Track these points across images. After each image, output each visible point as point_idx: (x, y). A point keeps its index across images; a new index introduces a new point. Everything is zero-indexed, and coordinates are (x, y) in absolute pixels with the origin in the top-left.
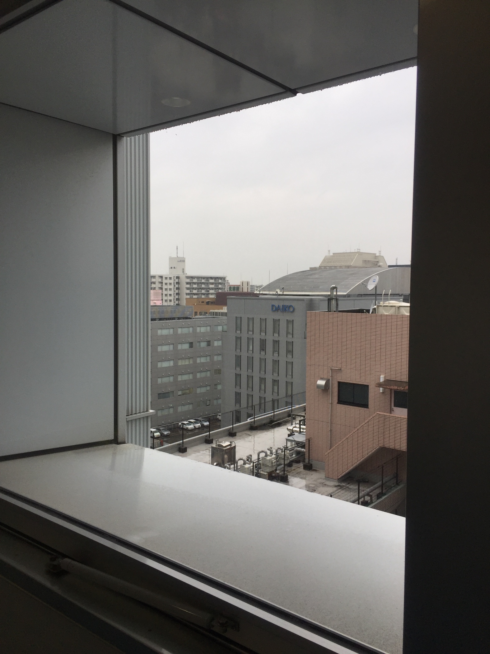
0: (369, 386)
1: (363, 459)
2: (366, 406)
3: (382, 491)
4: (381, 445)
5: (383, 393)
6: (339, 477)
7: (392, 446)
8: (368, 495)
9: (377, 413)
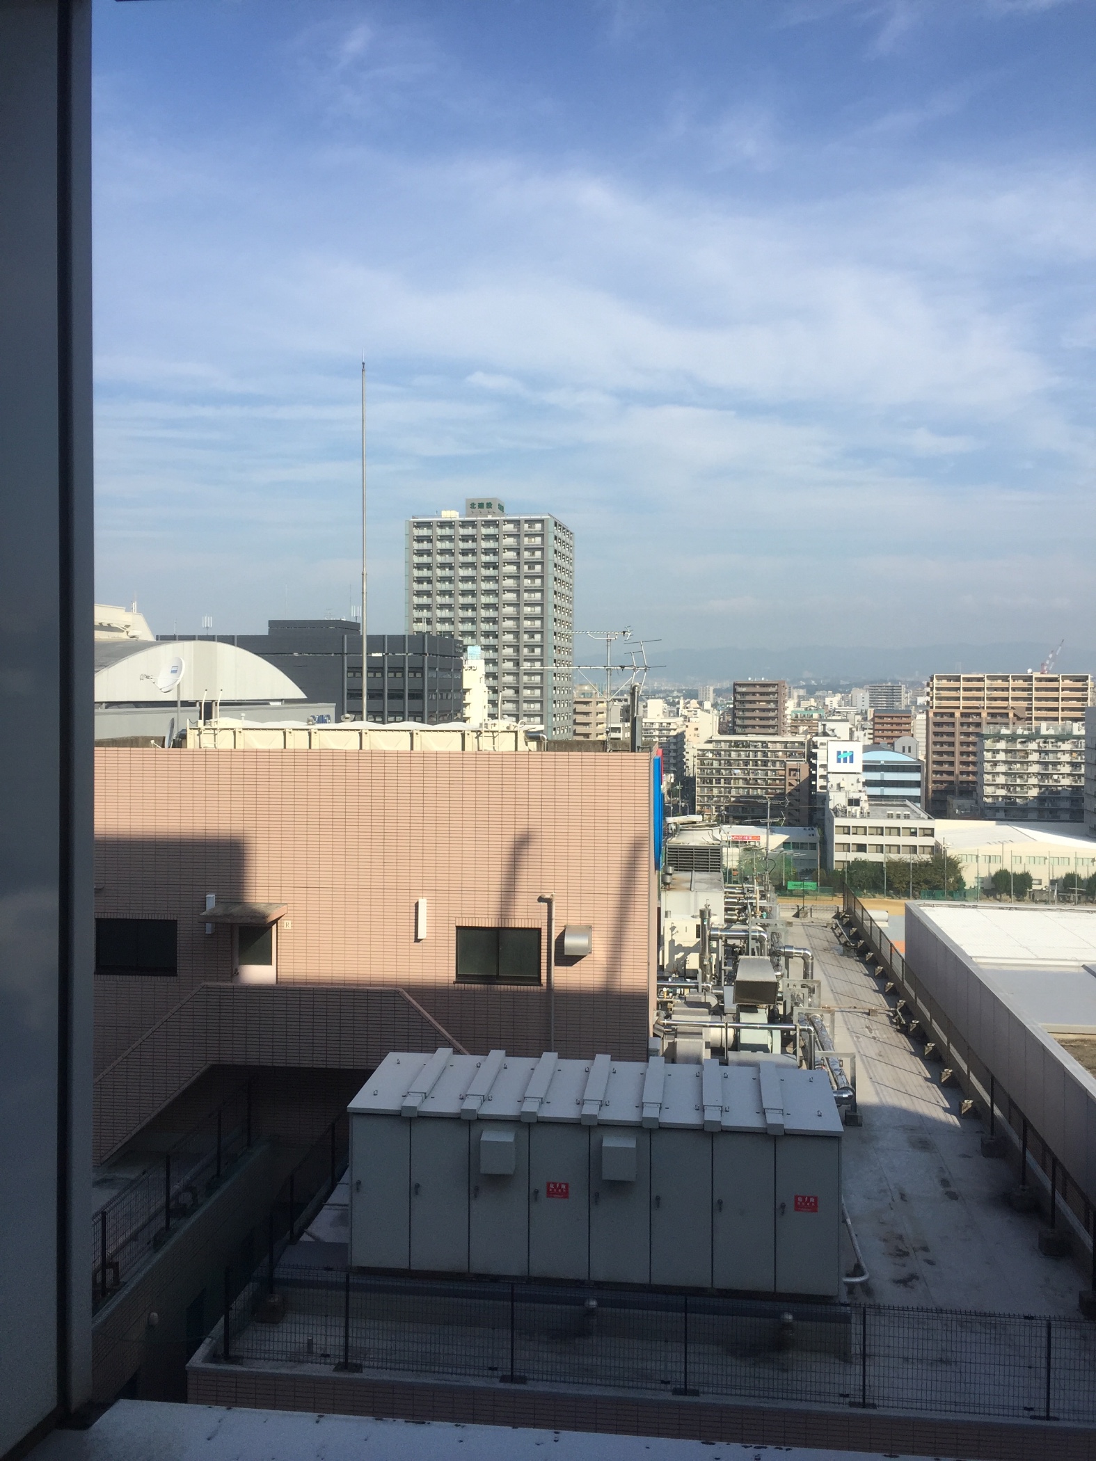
0: (178, 922)
1: (168, 1101)
2: (169, 969)
3: (219, 1171)
4: (212, 1061)
5: (211, 935)
6: (106, 1157)
7: (239, 1061)
8: (188, 1188)
9: (203, 984)
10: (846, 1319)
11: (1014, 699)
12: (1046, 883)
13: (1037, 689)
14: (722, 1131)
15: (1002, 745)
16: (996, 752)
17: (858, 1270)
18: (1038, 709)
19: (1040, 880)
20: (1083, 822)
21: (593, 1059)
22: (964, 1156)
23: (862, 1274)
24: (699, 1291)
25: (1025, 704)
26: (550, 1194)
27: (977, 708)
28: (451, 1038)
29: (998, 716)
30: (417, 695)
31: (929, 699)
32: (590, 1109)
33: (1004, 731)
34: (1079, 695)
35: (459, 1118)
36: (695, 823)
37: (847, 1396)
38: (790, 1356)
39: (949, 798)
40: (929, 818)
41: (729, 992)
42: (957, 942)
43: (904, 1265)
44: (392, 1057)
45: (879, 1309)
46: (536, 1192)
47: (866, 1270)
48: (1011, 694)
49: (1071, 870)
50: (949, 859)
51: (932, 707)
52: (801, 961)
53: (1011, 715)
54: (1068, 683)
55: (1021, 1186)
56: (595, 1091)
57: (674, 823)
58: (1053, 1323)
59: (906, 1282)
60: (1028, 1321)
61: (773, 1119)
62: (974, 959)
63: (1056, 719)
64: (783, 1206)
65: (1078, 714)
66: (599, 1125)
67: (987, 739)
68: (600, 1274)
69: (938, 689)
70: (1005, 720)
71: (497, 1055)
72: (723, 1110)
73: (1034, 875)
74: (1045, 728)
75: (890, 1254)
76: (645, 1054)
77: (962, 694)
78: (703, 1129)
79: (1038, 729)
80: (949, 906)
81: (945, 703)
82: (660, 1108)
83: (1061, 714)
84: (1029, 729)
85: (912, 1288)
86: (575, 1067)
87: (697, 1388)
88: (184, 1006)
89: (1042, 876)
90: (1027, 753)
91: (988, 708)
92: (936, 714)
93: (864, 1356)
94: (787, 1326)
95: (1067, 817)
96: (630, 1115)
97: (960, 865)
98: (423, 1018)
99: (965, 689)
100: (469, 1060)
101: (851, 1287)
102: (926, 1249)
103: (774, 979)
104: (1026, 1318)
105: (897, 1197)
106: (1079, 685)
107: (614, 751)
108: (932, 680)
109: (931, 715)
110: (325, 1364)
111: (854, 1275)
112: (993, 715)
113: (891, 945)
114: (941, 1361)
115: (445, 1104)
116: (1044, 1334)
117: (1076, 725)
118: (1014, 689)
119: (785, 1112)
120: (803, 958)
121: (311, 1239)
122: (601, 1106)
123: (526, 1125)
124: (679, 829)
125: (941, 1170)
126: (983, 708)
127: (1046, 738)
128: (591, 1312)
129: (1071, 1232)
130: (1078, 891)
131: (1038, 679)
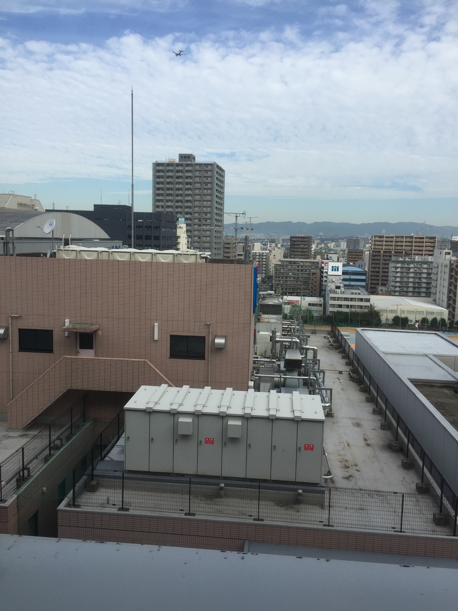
0: (54, 331)
1: (50, 403)
2: (50, 350)
3: (71, 432)
4: (69, 388)
5: (68, 337)
6: (24, 426)
7: (80, 388)
8: (58, 438)
9: (64, 356)
10: (323, 492)
11: (405, 246)
12: (414, 321)
13: (415, 242)
14: (276, 419)
15: (399, 265)
16: (396, 268)
17: (329, 473)
18: (415, 250)
19: (412, 320)
20: (430, 297)
21: (226, 390)
22: (373, 429)
23: (330, 475)
24: (265, 481)
25: (409, 248)
26: (206, 443)
27: (390, 249)
28: (167, 380)
29: (398, 253)
30: (157, 238)
31: (370, 245)
32: (223, 409)
33: (401, 259)
34: (432, 245)
35: (170, 412)
36: (271, 294)
37: (322, 522)
38: (300, 506)
39: (377, 286)
40: (368, 294)
41: (282, 364)
42: (376, 345)
43: (347, 472)
44: (143, 387)
45: (336, 489)
46: (201, 442)
47: (332, 474)
48: (404, 244)
49: (424, 316)
50: (375, 311)
51: (372, 249)
52: (312, 351)
53: (404, 253)
54: (428, 240)
55: (396, 442)
56: (225, 403)
57: (263, 295)
58: (405, 495)
59: (347, 478)
60: (394, 494)
61: (297, 414)
63: (422, 255)
64: (300, 448)
65: (431, 253)
66: (226, 416)
67: (393, 262)
68: (225, 474)
69: (374, 241)
70: (401, 255)
71: (186, 387)
72: (277, 410)
73: (409, 319)
74: (417, 259)
75: (342, 467)
76: (247, 388)
77: (384, 243)
78: (269, 418)
79: (414, 258)
80: (374, 330)
81: (377, 247)
82: (252, 410)
83: (424, 253)
84: (411, 259)
85: (350, 480)
86: (218, 393)
87: (263, 518)
88: (56, 365)
89: (412, 318)
90: (409, 268)
92: (373, 251)
93: (330, 506)
94: (300, 494)
95: (423, 295)
96: (240, 412)
97: (380, 314)
98: (156, 372)
99: (386, 241)
100: (175, 389)
101: (326, 479)
102: (356, 465)
103: (301, 359)
104: (394, 493)
105: (346, 445)
106: (432, 241)
107: (237, 264)
108: (372, 237)
109: (371, 252)
110: (114, 508)
111: (327, 475)
112: (396, 252)
113: (349, 346)
114: (360, 509)
115: (164, 406)
116: (401, 499)
117: (430, 257)
118: (405, 242)
119: (302, 411)
120: (313, 350)
121: (109, 459)
122: (228, 408)
123: (197, 415)
124: (264, 298)
125: (364, 435)
126: (393, 249)
127: (418, 262)
128: (222, 488)
129: (414, 460)
130: (427, 325)
131: (416, 238)
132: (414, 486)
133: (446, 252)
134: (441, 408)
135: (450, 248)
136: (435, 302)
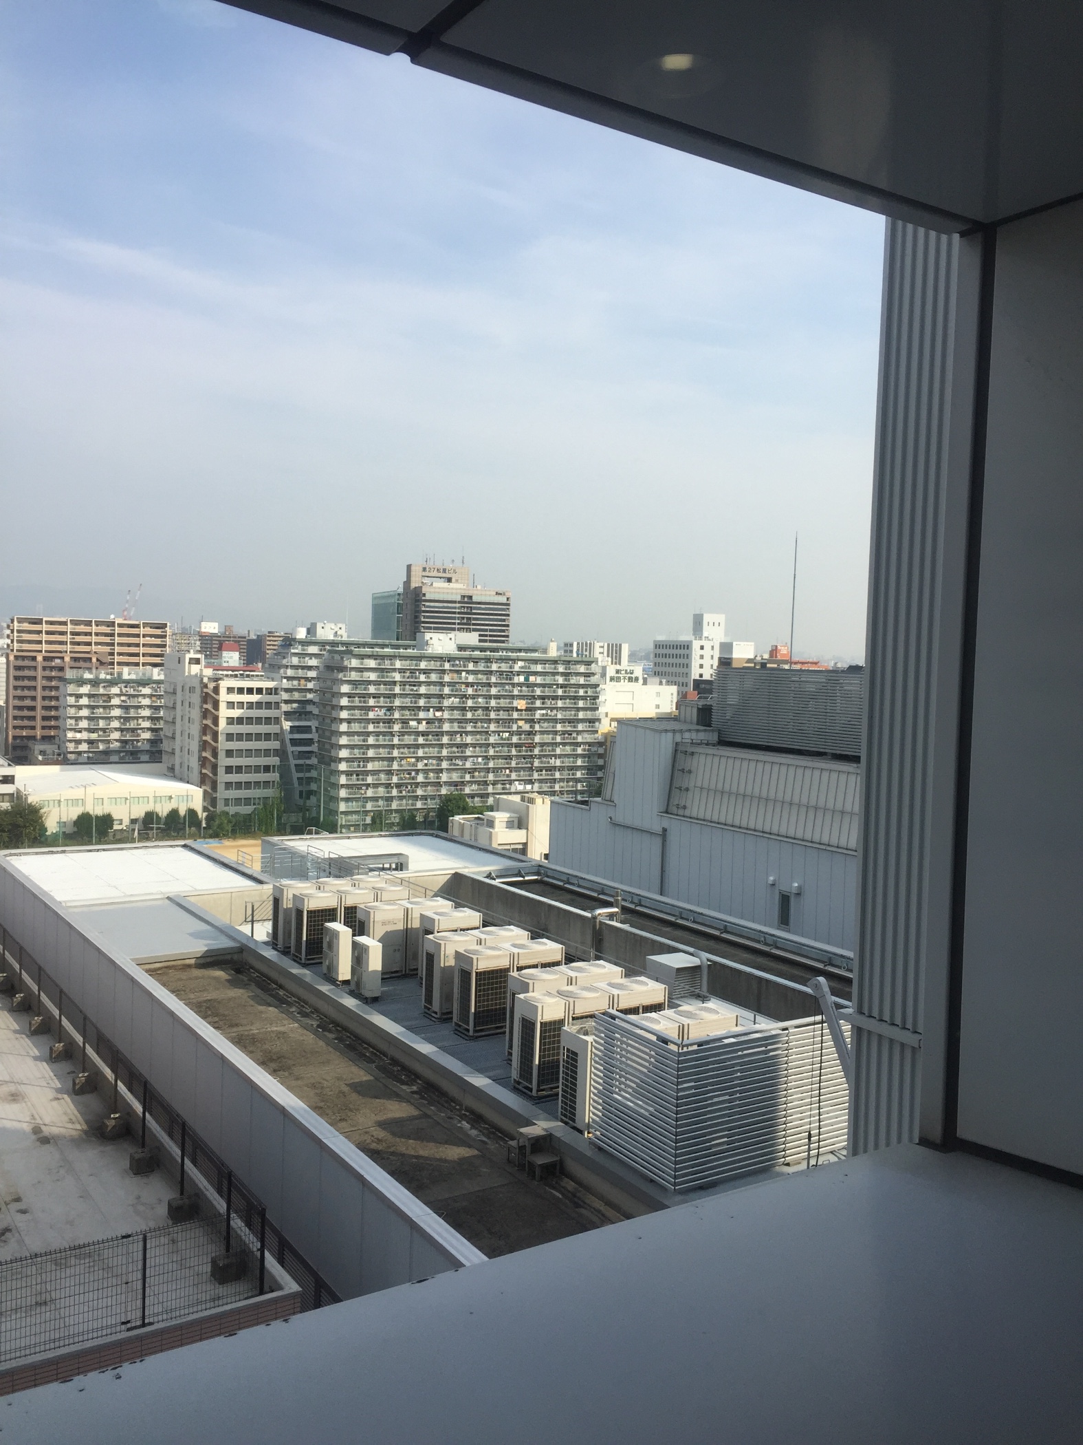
11: (96, 644)
12: (126, 822)
13: (120, 635)
15: (85, 689)
16: (79, 696)
18: (120, 654)
19: (121, 820)
20: (161, 762)
25: (107, 649)
27: (60, 652)
29: (81, 661)
31: (9, 641)
33: (87, 676)
34: (158, 641)
39: (30, 744)
40: (9, 765)
42: (45, 888)
48: (94, 639)
49: (149, 808)
50: (30, 805)
51: (12, 650)
53: (94, 660)
54: (149, 631)
55: (113, 1115)
58: (148, 1235)
60: (125, 1240)
62: (64, 904)
63: (137, 664)
65: (157, 660)
67: (70, 683)
69: (19, 631)
70: (87, 665)
73: (115, 816)
74: (127, 673)
77: (45, 637)
79: (120, 674)
80: (37, 853)
81: (26, 646)
83: (142, 660)
84: (112, 674)
85: (5, 1242)
89: (123, 815)
90: (109, 697)
91: (70, 652)
92: (16, 657)
95: (145, 757)
97: (42, 811)
99: (48, 633)
104: (124, 1237)
106: (158, 632)
108: (12, 621)
109: (12, 658)
112: (75, 659)
114: (36, 1304)
116: (140, 1248)
117: (156, 670)
118: (97, 634)
125: (32, 1117)
126: (66, 652)
127: (127, 682)
129: (160, 1147)
130: (158, 829)
131: (120, 625)
132: (163, 1210)
133: (190, 659)
134: (209, 1013)
135: (199, 648)
136: (172, 773)
